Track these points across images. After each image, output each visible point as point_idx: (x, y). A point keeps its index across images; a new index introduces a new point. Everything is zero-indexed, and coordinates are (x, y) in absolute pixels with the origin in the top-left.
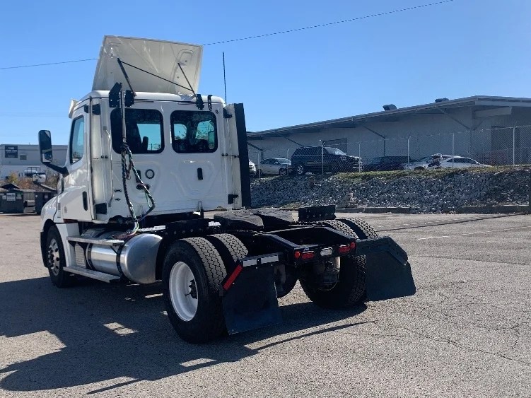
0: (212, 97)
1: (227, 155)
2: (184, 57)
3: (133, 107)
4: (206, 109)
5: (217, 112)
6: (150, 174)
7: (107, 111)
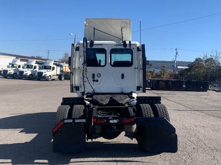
0: (131, 42)
1: (137, 68)
2: (124, 25)
3: (93, 47)
4: (128, 47)
5: (133, 48)
6: (99, 75)
7: (82, 49)
